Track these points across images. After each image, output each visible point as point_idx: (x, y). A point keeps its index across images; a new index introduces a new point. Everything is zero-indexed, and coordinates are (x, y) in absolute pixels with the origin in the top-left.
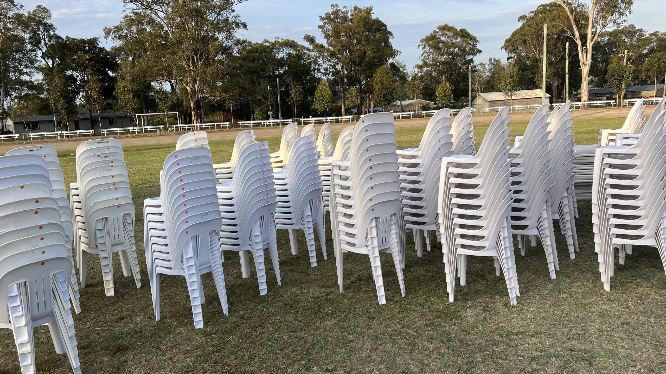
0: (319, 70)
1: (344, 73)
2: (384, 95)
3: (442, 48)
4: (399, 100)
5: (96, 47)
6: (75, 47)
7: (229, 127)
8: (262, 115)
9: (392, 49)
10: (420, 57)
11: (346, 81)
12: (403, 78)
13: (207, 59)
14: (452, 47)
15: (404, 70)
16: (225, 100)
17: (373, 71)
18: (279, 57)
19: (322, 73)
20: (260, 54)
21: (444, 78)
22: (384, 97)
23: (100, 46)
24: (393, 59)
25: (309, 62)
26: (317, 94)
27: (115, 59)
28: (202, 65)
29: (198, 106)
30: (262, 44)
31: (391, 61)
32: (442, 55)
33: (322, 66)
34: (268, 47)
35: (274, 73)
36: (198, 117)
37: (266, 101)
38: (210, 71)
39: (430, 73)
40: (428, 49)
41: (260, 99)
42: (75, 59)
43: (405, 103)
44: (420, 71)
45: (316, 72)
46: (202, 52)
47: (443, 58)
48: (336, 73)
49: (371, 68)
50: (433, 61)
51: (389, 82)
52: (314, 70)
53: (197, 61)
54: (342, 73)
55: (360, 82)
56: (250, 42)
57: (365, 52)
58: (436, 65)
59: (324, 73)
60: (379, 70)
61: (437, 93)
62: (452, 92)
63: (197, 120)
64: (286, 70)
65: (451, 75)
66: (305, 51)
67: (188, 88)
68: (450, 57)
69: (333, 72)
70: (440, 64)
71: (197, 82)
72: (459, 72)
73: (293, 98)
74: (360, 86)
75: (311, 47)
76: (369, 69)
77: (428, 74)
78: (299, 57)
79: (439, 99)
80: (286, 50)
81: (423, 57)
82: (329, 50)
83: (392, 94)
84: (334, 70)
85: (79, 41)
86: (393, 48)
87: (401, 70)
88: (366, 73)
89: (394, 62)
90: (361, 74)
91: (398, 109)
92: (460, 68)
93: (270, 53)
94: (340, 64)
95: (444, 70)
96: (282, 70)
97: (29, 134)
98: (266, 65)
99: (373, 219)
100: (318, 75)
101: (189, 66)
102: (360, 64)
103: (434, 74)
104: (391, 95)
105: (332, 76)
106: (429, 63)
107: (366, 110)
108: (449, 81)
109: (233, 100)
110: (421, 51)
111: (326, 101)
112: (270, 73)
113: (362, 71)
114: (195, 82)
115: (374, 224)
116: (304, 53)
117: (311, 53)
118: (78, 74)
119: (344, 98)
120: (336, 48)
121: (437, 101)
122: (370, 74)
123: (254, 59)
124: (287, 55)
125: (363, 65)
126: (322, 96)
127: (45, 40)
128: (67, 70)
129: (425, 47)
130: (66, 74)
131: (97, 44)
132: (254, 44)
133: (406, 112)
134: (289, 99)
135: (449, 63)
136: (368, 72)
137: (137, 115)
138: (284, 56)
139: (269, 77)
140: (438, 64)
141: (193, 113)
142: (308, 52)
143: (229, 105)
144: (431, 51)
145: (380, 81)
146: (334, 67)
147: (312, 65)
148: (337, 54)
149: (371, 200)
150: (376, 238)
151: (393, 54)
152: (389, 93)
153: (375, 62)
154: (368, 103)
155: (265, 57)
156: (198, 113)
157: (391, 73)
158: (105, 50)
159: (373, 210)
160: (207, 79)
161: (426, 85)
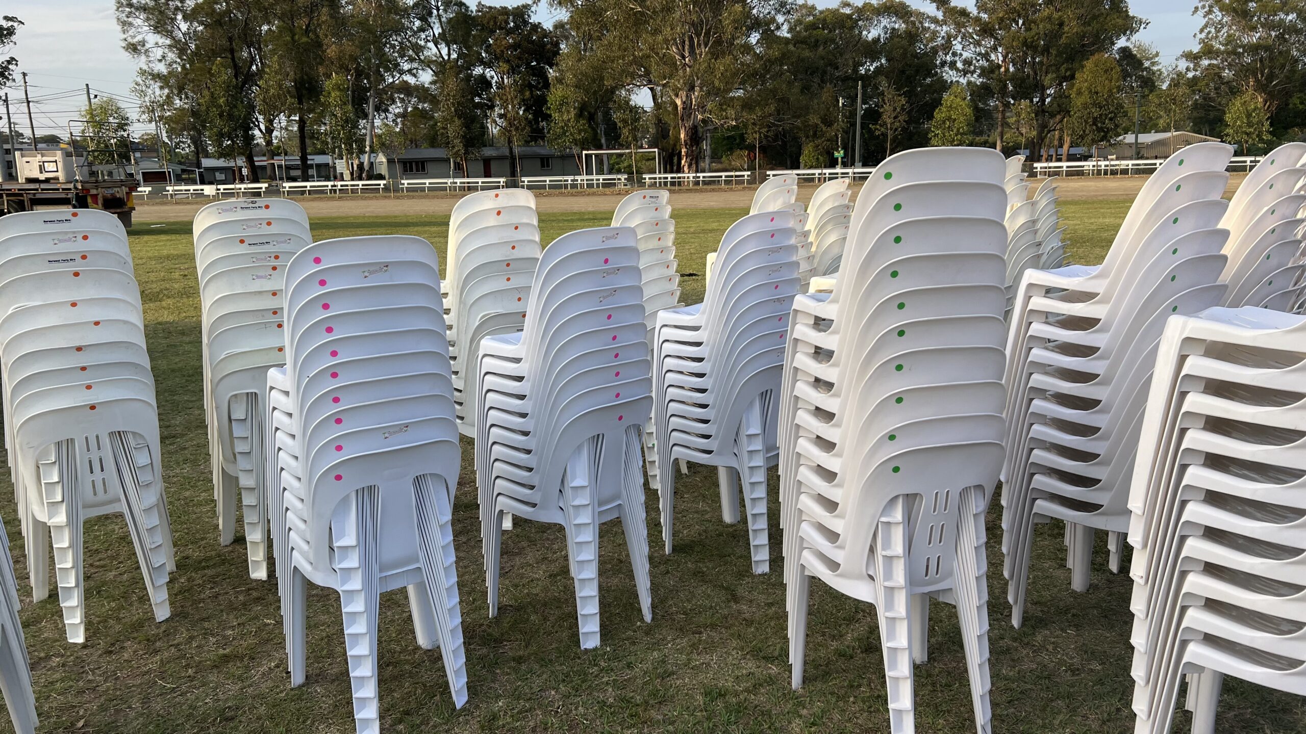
0: (953, 65)
1: (1007, 70)
2: (1095, 119)
3: (1255, 13)
4: (1133, 133)
5: (526, 23)
6: (492, 23)
7: (749, 182)
8: (818, 159)
9: (1128, 16)
10: (1194, 36)
11: (1011, 88)
12: (1149, 83)
13: (718, 42)
14: (1282, 10)
15: (1153, 64)
16: (745, 126)
17: (1076, 65)
18: (870, 37)
19: (957, 70)
20: (830, 32)
21: (1252, 83)
22: (1094, 124)
23: (534, 19)
24: (1129, 39)
25: (932, 48)
26: (939, 114)
27: (557, 45)
28: (706, 54)
29: (695, 138)
30: (835, 12)
31: (1121, 43)
32: (1254, 29)
33: (961, 55)
34: (849, 17)
35: (856, 71)
36: (691, 160)
37: (829, 129)
38: (721, 66)
39: (1217, 70)
40: (1217, 15)
41: (817, 125)
42: (490, 45)
43: (1147, 138)
44: (1192, 66)
45: (947, 68)
46: (710, 28)
47: (1255, 38)
48: (990, 71)
49: (1071, 59)
50: (1227, 45)
51: (1110, 90)
52: (943, 63)
53: (699, 45)
54: (1003, 69)
55: (1044, 89)
56: (813, 8)
57: (1061, 24)
58: (1234, 52)
59: (963, 70)
60: (1089, 64)
61: (1228, 118)
62: (1269, 115)
63: (690, 166)
64: (882, 65)
65: (1271, 77)
66: (927, 25)
67: (678, 102)
68: (1273, 34)
69: (983, 69)
70: (1244, 51)
71: (697, 89)
72: (1293, 71)
73: (885, 123)
74: (1043, 100)
75: (940, 15)
76: (1067, 60)
77: (1213, 74)
78: (912, 36)
79: (1231, 131)
80: (885, 22)
81: (1203, 35)
82: (978, 20)
83: (1116, 116)
84: (986, 64)
85: (499, 10)
86: (1131, 14)
87: (1147, 64)
88: (1058, 70)
89: (1131, 46)
90: (1047, 73)
91: (1128, 153)
92: (1296, 61)
93: (852, 28)
94: (1000, 49)
95: (1253, 65)
96: (875, 65)
97: (403, 182)
98: (841, 55)
99: (897, 497)
100: (950, 75)
101: (684, 57)
102: (1046, 50)
103: (1227, 73)
104: (1111, 119)
105: (979, 76)
106: (1219, 49)
107: (1052, 152)
108: (1264, 91)
109: (762, 126)
110: (1200, 20)
111: (958, 130)
112: (846, 72)
113: (1051, 66)
114: (692, 88)
115: (898, 515)
116: (926, 29)
117: (938, 28)
118: (493, 73)
119: (1002, 125)
120: (994, 17)
121: (1227, 135)
122: (1068, 73)
123: (817, 41)
124: (886, 33)
125: (1053, 51)
126: (949, 119)
127: (438, 9)
128: (474, 66)
129: (1210, 12)
130: (474, 72)
131: (529, 16)
132: (821, 12)
133: (1147, 158)
134: (876, 124)
135: (1267, 48)
136: (1063, 69)
137: (584, 152)
138: (879, 35)
139: (846, 79)
140: (1241, 50)
141: (684, 151)
142: (933, 26)
143: (753, 137)
144: (1225, 19)
145: (1088, 88)
146: (986, 56)
147: (941, 53)
148: (994, 30)
149: (892, 437)
150: (902, 560)
151: (1128, 25)
152: (1106, 115)
153: (1084, 45)
154: (1057, 137)
155: (841, 38)
156: (692, 151)
157: (1119, 69)
158: (542, 28)
159: (896, 470)
160: (713, 82)
161: (1205, 99)
